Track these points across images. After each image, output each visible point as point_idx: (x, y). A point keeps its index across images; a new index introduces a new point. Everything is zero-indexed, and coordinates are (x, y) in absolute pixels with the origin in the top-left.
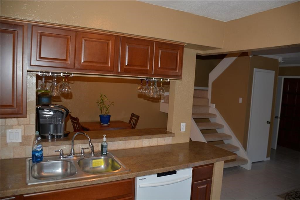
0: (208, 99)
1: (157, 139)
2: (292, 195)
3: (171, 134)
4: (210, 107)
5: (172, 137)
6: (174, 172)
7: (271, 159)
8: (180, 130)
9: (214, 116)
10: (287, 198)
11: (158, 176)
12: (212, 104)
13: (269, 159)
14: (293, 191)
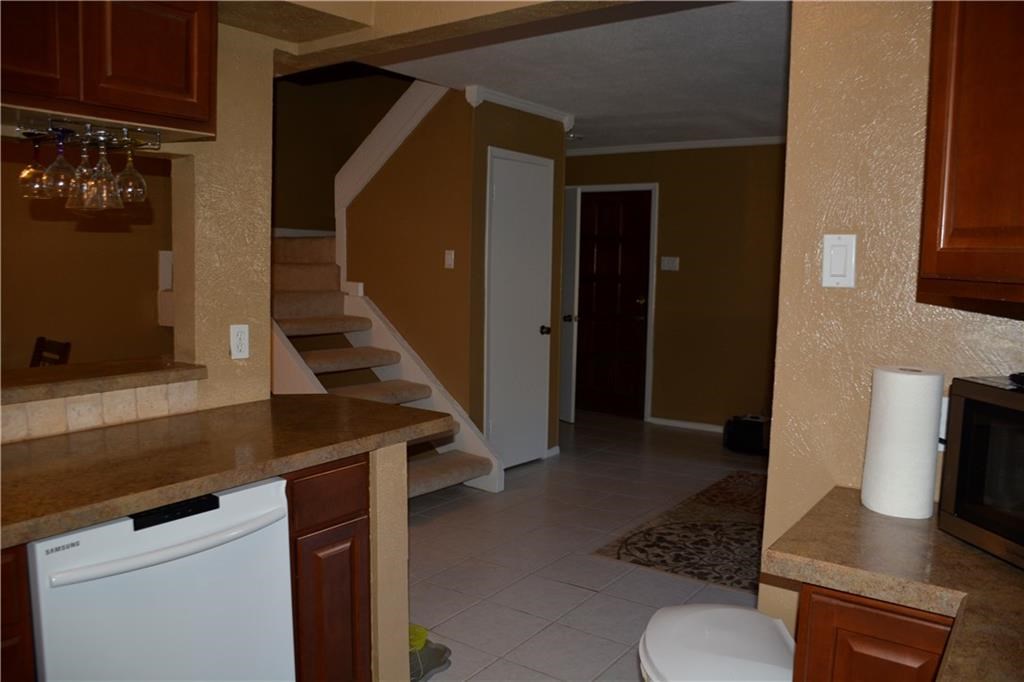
0: (339, 268)
1: (132, 390)
2: (635, 544)
3: (192, 370)
4: (347, 294)
5: (196, 382)
6: (209, 503)
7: (561, 450)
8: (230, 353)
9: (363, 323)
10: (624, 553)
11: (137, 527)
12: (350, 283)
13: (556, 450)
14: (636, 532)
